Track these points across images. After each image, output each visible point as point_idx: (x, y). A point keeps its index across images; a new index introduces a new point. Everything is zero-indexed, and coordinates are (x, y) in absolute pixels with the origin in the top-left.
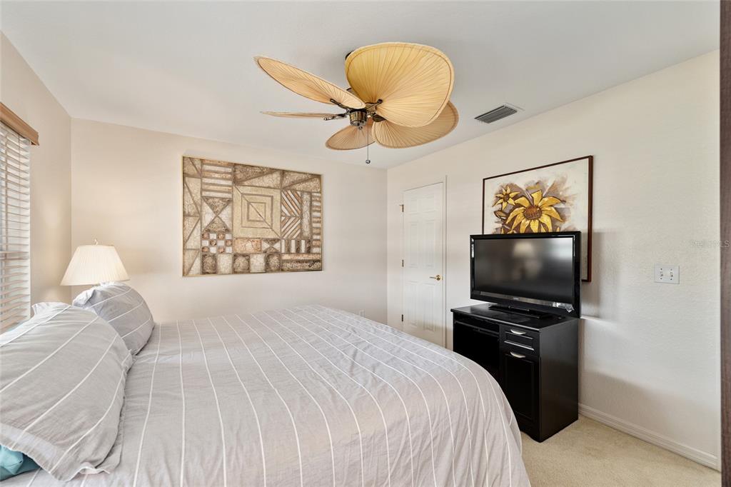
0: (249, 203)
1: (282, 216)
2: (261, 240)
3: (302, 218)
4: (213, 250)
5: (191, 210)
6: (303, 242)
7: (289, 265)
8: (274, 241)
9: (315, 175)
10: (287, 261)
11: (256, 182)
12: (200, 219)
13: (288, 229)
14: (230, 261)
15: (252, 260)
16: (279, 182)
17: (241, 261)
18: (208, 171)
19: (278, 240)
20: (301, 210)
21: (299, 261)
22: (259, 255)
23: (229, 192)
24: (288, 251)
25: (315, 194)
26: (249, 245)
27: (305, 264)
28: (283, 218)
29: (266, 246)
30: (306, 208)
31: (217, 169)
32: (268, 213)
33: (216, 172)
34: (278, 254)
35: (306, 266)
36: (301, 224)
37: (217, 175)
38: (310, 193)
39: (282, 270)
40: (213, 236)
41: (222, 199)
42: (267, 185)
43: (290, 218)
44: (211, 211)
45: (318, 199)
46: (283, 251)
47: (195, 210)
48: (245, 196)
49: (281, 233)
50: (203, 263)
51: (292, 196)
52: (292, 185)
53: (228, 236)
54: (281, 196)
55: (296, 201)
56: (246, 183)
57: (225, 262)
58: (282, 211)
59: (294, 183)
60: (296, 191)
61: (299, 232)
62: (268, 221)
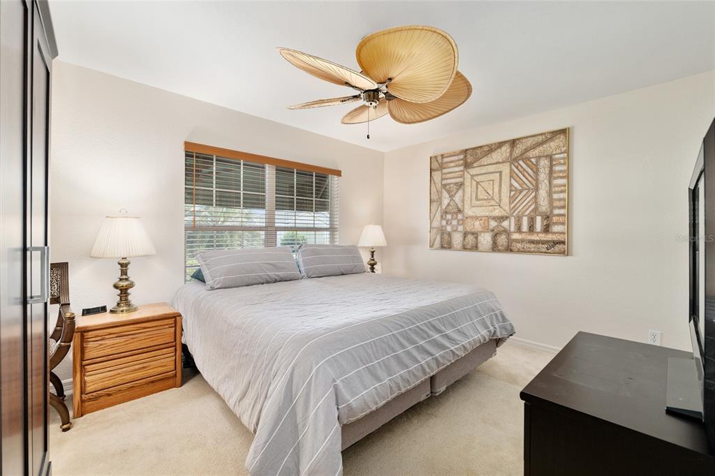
0: (478, 183)
1: (511, 191)
2: (488, 218)
3: (537, 189)
4: (449, 229)
5: (435, 197)
6: (539, 219)
7: (519, 245)
8: (503, 218)
9: (557, 131)
10: (517, 241)
11: (485, 161)
12: (441, 204)
13: (518, 205)
14: (461, 239)
15: (479, 238)
16: (508, 154)
17: (470, 238)
18: (446, 163)
19: (507, 217)
20: (537, 180)
21: (532, 242)
22: (486, 234)
23: (461, 177)
24: (519, 230)
25: (557, 156)
26: (477, 223)
27: (540, 245)
28: (513, 193)
29: (493, 224)
30: (543, 176)
31: (452, 159)
32: (496, 190)
33: (451, 162)
34: (507, 232)
35: (543, 247)
36: (535, 197)
37: (452, 164)
38: (550, 157)
39: (511, 251)
40: (449, 217)
41: (456, 184)
42: (496, 161)
43: (521, 192)
44: (447, 196)
45: (562, 161)
46: (512, 229)
47: (438, 197)
48: (475, 178)
49: (511, 210)
50: (442, 238)
51: (524, 166)
52: (524, 154)
53: (460, 216)
54: (511, 169)
55: (530, 171)
56: (475, 165)
57: (457, 239)
58: (511, 185)
59: (526, 150)
60: (529, 159)
61: (533, 207)
62: (497, 198)
